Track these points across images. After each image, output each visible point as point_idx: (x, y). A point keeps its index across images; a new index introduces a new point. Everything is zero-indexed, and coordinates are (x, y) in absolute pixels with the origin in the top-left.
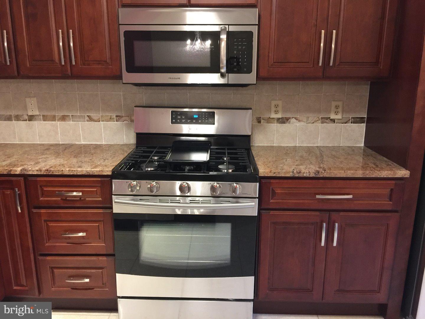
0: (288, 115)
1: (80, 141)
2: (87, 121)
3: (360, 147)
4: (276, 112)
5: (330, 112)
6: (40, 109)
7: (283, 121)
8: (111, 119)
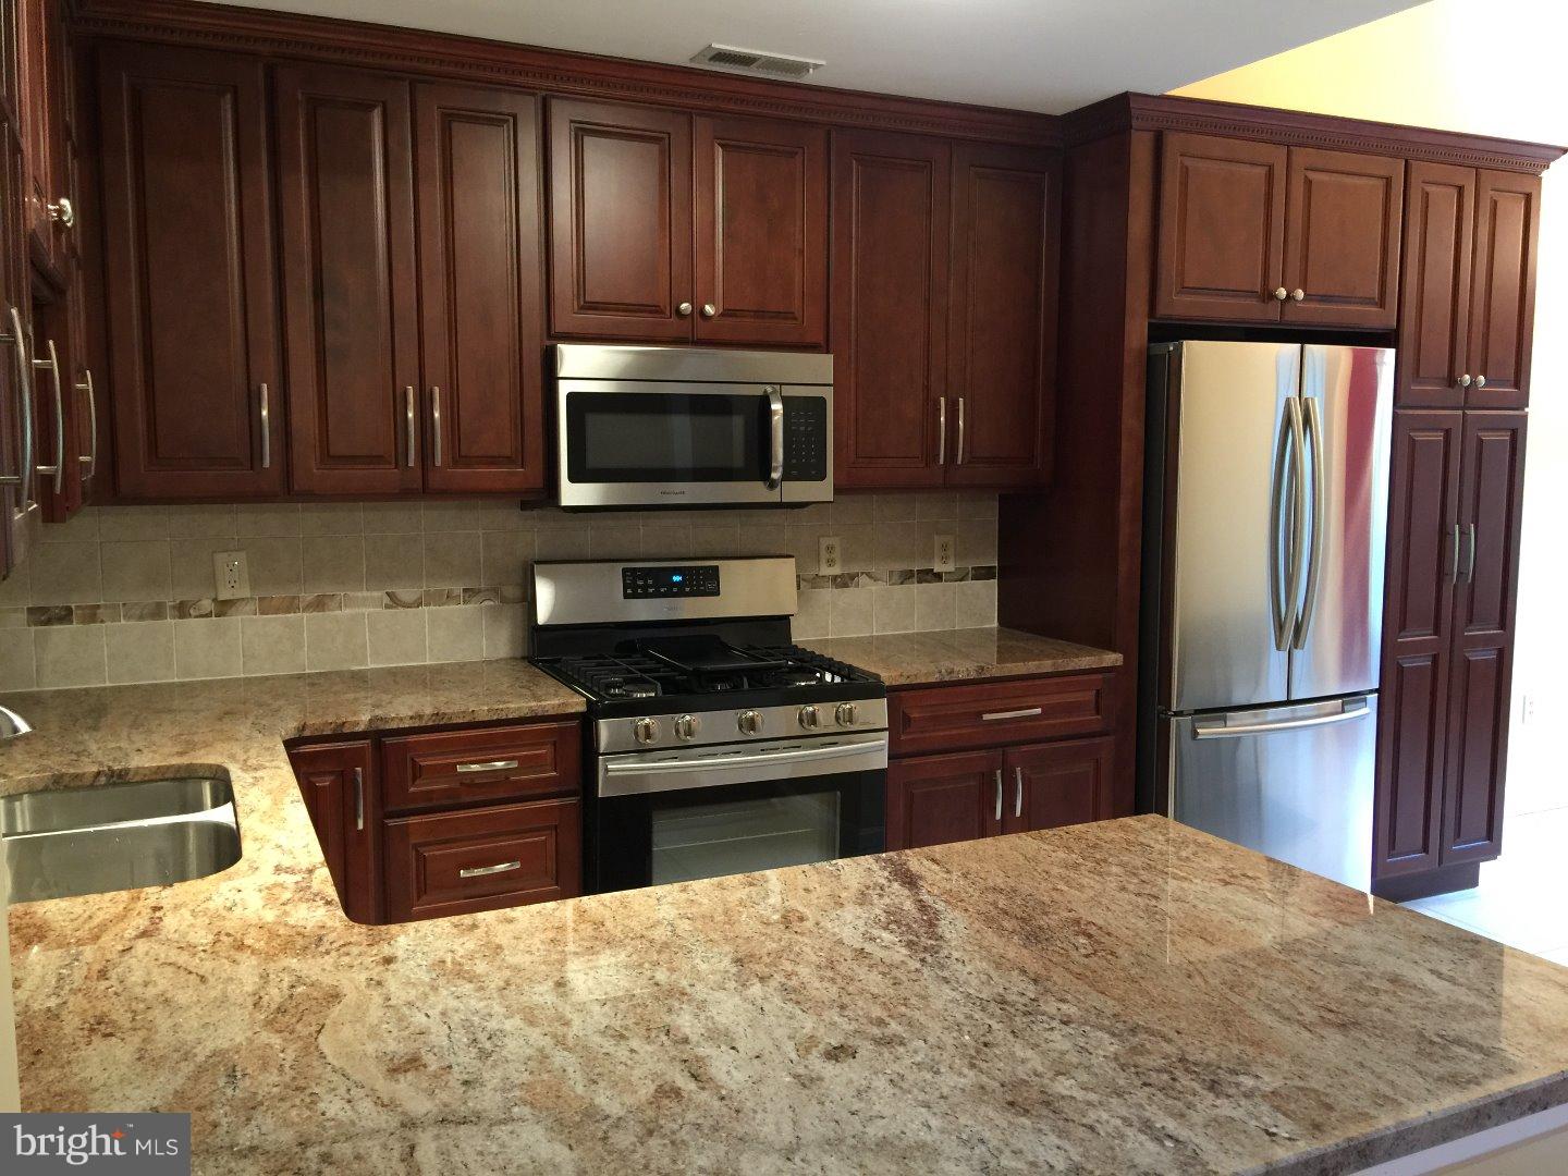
0: (854, 569)
1: (364, 662)
2: (387, 607)
3: (992, 629)
4: (831, 563)
5: (931, 559)
6: (255, 583)
7: (843, 582)
8: (450, 597)
